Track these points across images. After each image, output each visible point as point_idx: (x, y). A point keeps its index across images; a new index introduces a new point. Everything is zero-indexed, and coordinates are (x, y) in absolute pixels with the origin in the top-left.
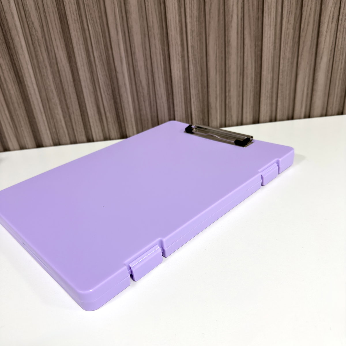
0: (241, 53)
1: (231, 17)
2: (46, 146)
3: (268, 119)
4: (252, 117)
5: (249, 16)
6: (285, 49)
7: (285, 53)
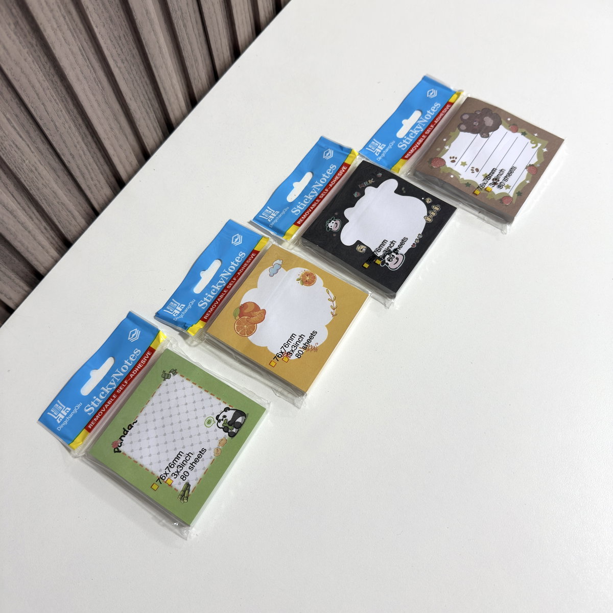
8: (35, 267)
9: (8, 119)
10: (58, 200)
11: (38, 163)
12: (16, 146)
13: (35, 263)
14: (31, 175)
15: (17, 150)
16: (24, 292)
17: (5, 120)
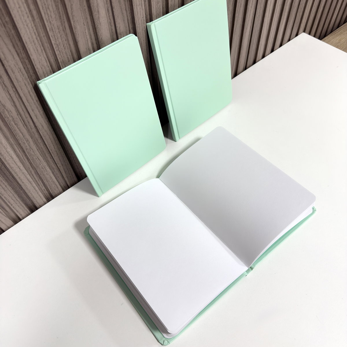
8: (35, 204)
9: (37, 149)
10: (51, 180)
11: (46, 166)
12: (39, 159)
13: (35, 203)
14: (42, 170)
15: (38, 160)
16: (27, 213)
17: (36, 149)
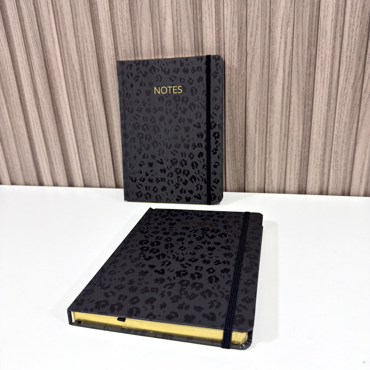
0: (286, 112)
1: (276, 71)
2: (77, 186)
3: (317, 190)
4: (296, 186)
5: (298, 71)
6: (341, 112)
7: (341, 116)
